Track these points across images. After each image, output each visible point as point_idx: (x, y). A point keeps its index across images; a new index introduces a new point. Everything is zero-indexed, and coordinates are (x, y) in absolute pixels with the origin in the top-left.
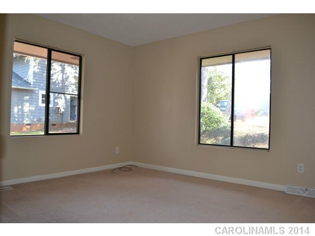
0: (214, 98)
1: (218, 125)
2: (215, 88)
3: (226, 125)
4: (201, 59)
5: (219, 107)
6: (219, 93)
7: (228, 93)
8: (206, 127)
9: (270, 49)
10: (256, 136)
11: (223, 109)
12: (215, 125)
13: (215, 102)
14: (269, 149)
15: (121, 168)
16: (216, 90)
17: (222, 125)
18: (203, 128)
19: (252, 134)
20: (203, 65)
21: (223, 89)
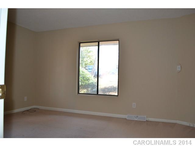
0: (84, 64)
1: (89, 82)
2: (84, 58)
3: (93, 81)
4: (80, 43)
5: (87, 70)
6: (87, 61)
7: (92, 60)
8: (81, 83)
9: (119, 40)
10: (110, 88)
11: (89, 70)
12: (87, 82)
13: (84, 66)
14: (118, 96)
15: (28, 110)
16: (85, 58)
17: (91, 82)
18: (80, 84)
19: (108, 87)
20: (81, 46)
21: (89, 58)
